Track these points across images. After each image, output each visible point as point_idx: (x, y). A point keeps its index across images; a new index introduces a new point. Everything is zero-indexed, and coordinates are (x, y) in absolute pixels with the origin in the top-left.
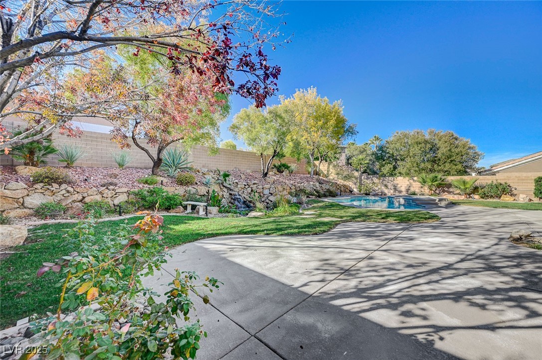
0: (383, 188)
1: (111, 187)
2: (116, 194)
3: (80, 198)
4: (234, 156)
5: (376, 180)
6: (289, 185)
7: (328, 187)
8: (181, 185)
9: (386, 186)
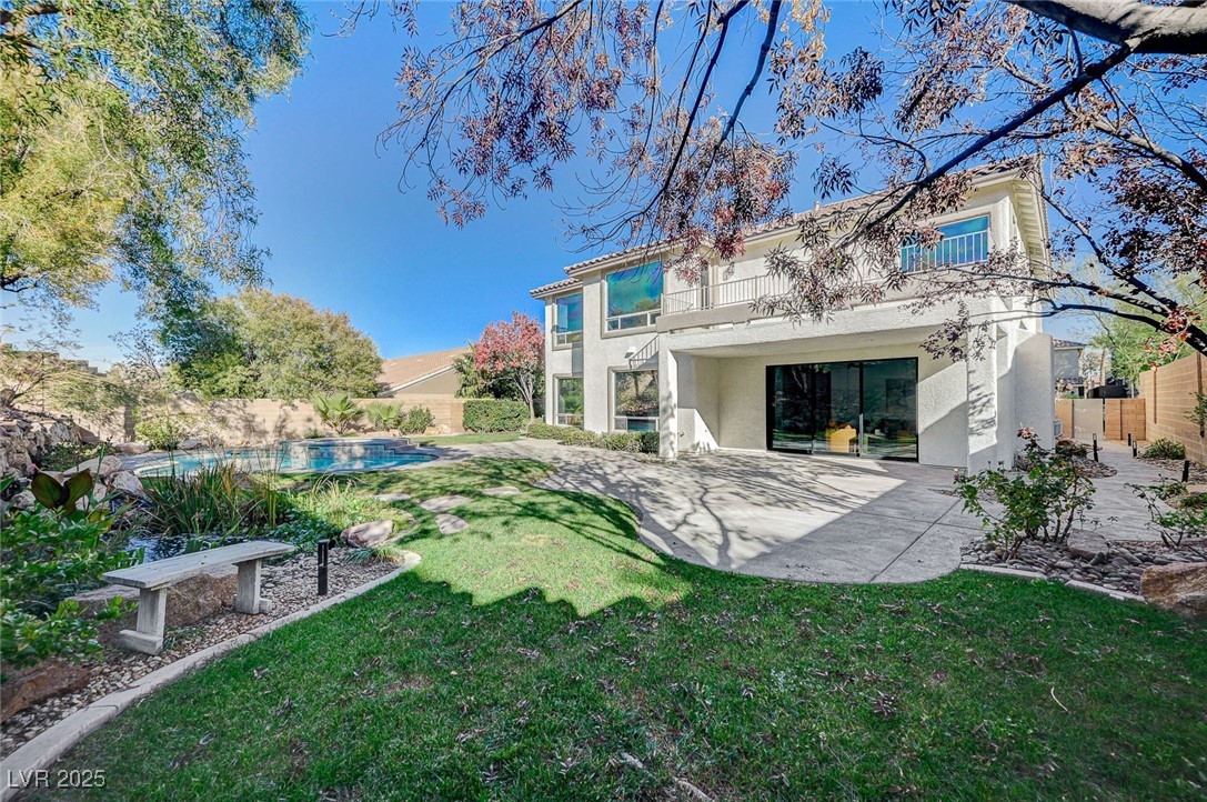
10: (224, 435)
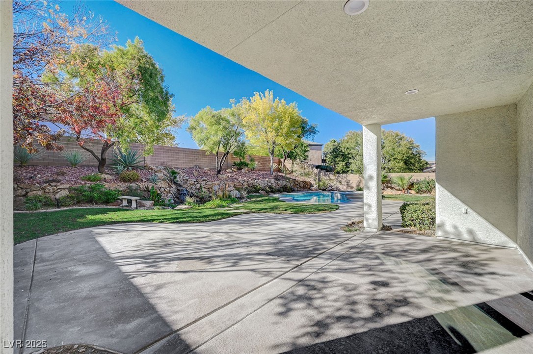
0: (338, 183)
1: (54, 184)
2: (58, 190)
3: (24, 193)
4: (194, 154)
5: (332, 177)
6: (241, 181)
7: (284, 183)
8: (123, 181)
9: (340, 182)
10: (340, 187)
